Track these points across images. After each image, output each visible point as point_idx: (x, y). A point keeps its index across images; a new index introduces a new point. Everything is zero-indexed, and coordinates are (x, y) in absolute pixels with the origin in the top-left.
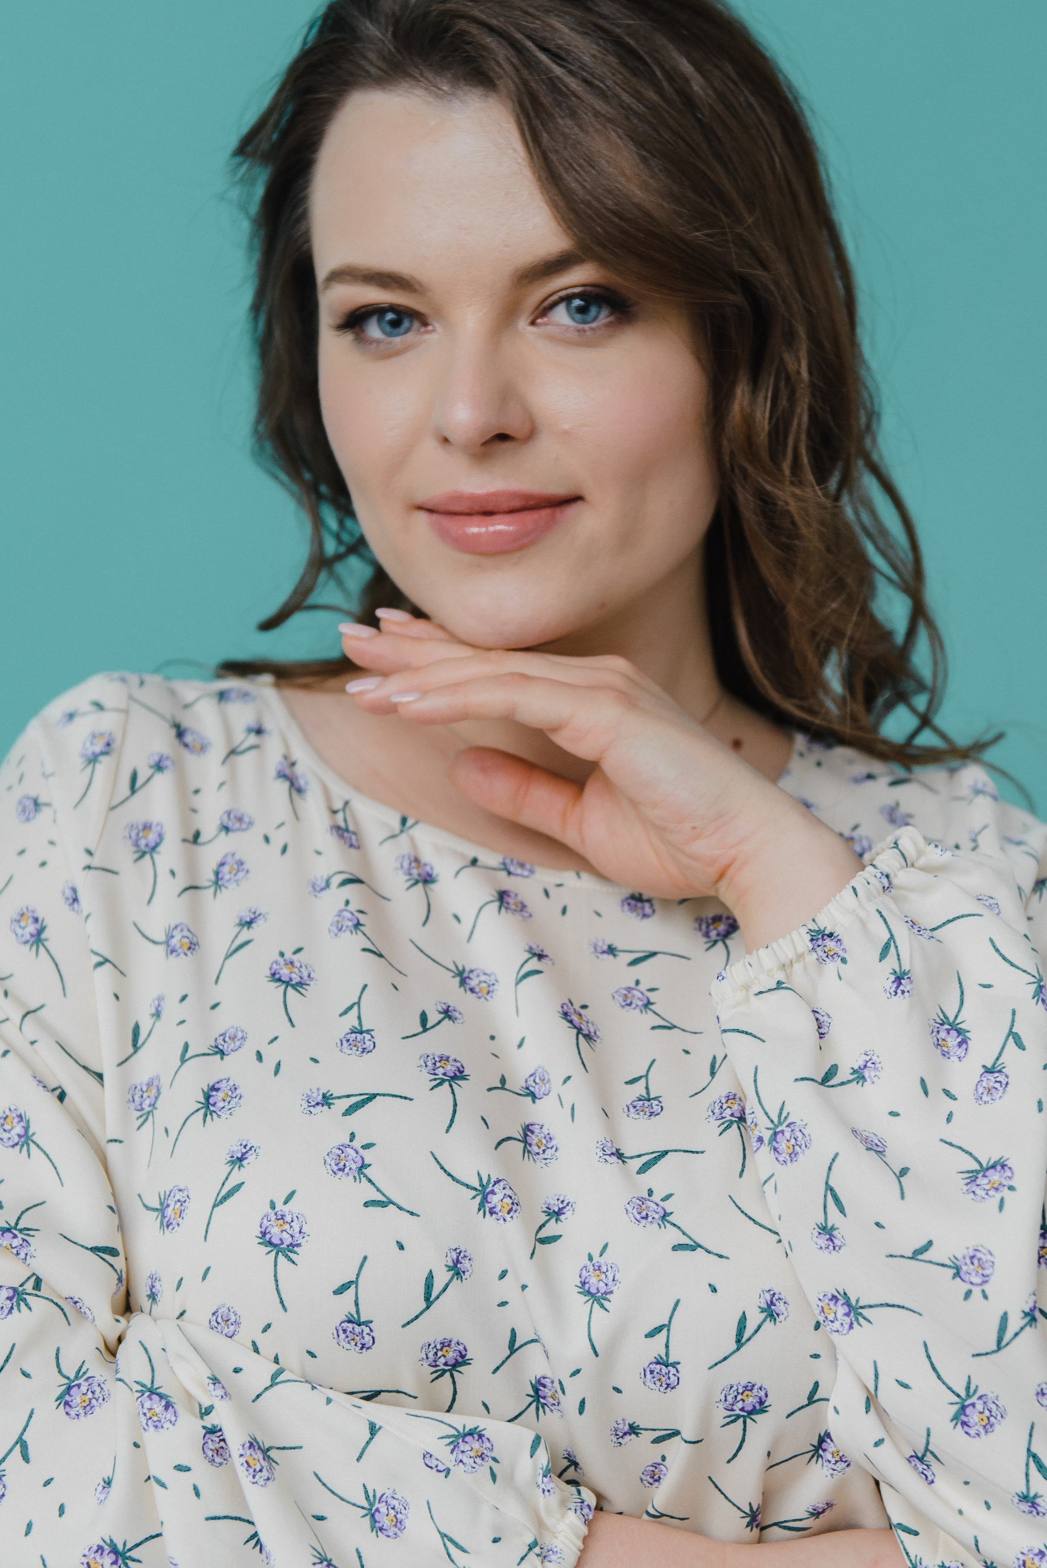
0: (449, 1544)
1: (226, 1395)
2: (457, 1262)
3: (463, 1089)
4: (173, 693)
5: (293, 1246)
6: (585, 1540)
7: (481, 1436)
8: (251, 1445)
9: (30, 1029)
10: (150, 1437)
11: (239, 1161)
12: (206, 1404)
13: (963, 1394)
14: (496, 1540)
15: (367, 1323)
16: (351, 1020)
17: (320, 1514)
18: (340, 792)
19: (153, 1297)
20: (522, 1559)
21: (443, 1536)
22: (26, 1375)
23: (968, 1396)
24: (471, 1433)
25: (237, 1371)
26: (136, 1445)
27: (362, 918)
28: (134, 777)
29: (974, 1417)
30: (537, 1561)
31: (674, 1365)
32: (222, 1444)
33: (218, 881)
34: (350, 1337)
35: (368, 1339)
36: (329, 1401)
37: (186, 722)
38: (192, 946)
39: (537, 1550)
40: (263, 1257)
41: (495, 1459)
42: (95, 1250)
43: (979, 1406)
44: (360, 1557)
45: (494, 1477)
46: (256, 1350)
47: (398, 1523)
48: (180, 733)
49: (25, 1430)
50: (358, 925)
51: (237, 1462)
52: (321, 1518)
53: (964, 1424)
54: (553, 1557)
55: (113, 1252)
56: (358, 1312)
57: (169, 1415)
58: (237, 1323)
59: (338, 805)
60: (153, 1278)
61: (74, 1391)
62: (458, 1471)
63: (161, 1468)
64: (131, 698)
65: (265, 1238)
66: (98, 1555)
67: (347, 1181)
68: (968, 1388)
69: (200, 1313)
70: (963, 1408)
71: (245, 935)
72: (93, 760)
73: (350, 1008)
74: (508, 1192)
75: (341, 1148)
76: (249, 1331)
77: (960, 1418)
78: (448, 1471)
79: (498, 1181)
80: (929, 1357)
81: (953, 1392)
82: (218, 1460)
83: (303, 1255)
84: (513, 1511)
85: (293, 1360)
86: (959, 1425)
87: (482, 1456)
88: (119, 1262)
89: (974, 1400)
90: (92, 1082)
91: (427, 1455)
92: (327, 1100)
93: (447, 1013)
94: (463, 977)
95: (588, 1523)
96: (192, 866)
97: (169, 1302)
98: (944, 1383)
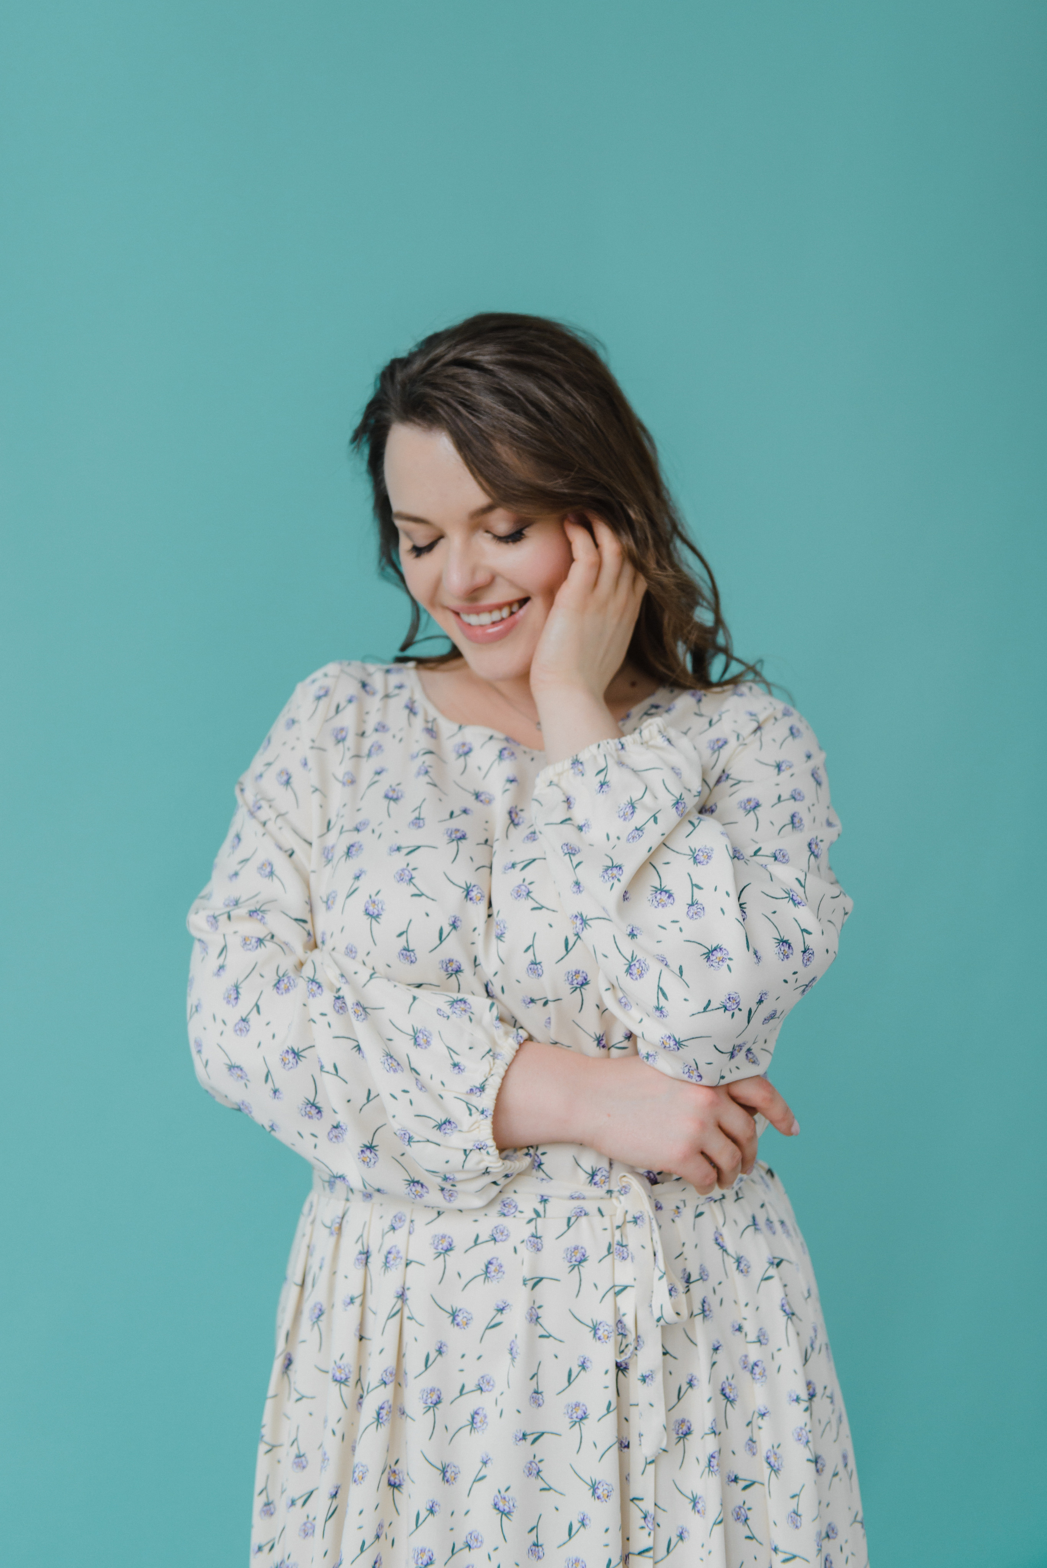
0: (451, 1052)
1: (347, 982)
2: (454, 922)
3: (463, 844)
4: (364, 669)
5: (378, 915)
6: (517, 1051)
7: (465, 1002)
8: (357, 1004)
9: (280, 822)
10: (312, 1002)
11: (357, 877)
12: (338, 986)
13: (630, 960)
14: (471, 1048)
15: (413, 951)
16: (416, 814)
17: (390, 1038)
18: (433, 713)
19: (323, 942)
20: (483, 1057)
21: (448, 1048)
22: (262, 976)
23: (632, 960)
24: (461, 1000)
25: (356, 973)
26: (305, 1005)
27: (429, 769)
28: (338, 707)
29: (635, 970)
30: (491, 1059)
31: (539, 963)
32: (343, 1005)
33: (369, 755)
34: (406, 957)
35: (413, 958)
36: (395, 986)
37: (368, 681)
38: (353, 782)
39: (491, 1053)
40: (366, 920)
41: (472, 1013)
42: (296, 920)
43: (637, 965)
44: (408, 1058)
45: (471, 1020)
46: (364, 964)
47: (428, 1042)
48: (364, 685)
49: (258, 1000)
50: (427, 772)
51: (351, 1011)
52: (390, 1040)
53: (631, 974)
54: (500, 1057)
55: (305, 921)
56: (408, 945)
57: (319, 991)
58: (356, 952)
59: (430, 719)
60: (324, 934)
61: (281, 983)
62: (453, 1017)
63: (315, 1016)
64: (342, 671)
65: (367, 913)
66: (286, 1055)
67: (404, 885)
68: (632, 957)
69: (341, 948)
70: (630, 966)
71: (377, 778)
72: (319, 698)
73: (416, 809)
74: (479, 891)
75: (403, 870)
76: (361, 955)
77: (629, 971)
78: (448, 1017)
79: (474, 886)
80: (615, 942)
81: (626, 959)
82: (341, 1011)
83: (382, 919)
84: (480, 1035)
85: (381, 968)
86: (628, 975)
87: (465, 1011)
88: (308, 926)
89: (635, 962)
90: (306, 846)
91: (439, 1010)
92: (399, 849)
93: (465, 811)
94: (477, 796)
95: (520, 1045)
96: (359, 746)
97: (330, 944)
98: (622, 954)
